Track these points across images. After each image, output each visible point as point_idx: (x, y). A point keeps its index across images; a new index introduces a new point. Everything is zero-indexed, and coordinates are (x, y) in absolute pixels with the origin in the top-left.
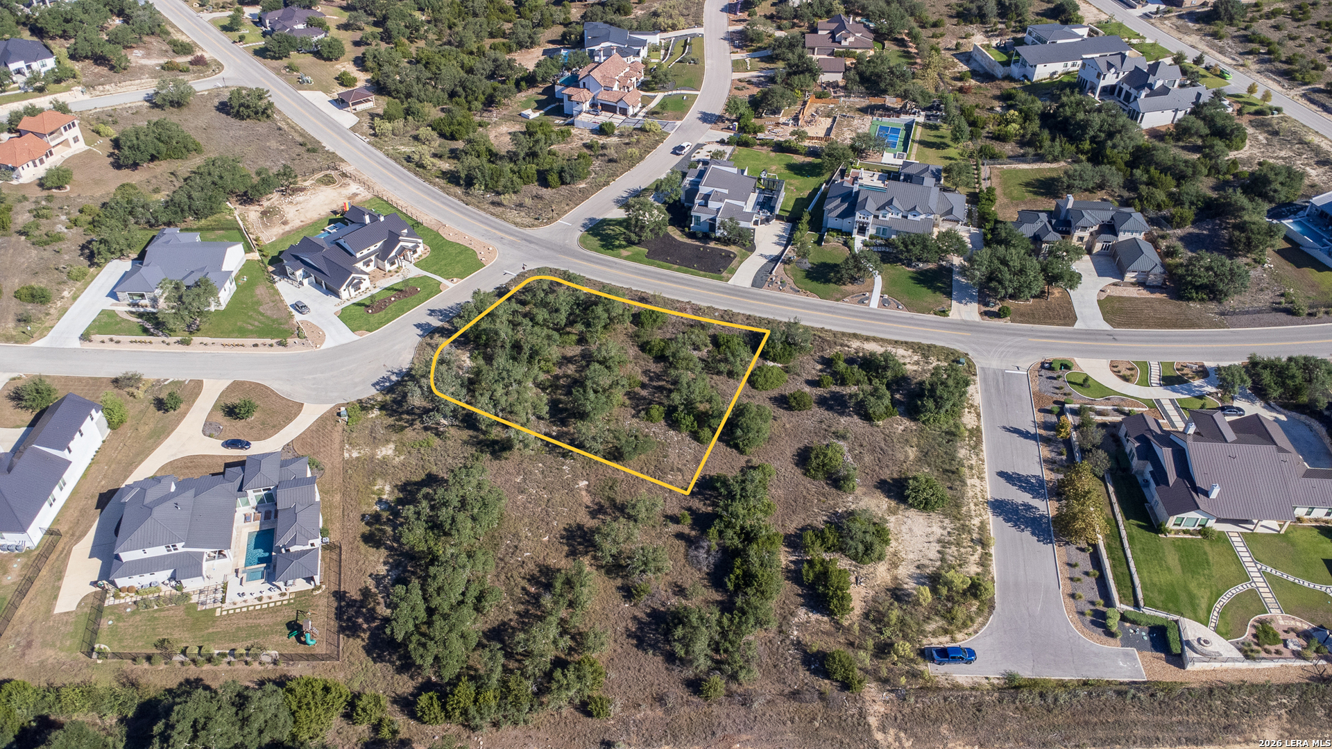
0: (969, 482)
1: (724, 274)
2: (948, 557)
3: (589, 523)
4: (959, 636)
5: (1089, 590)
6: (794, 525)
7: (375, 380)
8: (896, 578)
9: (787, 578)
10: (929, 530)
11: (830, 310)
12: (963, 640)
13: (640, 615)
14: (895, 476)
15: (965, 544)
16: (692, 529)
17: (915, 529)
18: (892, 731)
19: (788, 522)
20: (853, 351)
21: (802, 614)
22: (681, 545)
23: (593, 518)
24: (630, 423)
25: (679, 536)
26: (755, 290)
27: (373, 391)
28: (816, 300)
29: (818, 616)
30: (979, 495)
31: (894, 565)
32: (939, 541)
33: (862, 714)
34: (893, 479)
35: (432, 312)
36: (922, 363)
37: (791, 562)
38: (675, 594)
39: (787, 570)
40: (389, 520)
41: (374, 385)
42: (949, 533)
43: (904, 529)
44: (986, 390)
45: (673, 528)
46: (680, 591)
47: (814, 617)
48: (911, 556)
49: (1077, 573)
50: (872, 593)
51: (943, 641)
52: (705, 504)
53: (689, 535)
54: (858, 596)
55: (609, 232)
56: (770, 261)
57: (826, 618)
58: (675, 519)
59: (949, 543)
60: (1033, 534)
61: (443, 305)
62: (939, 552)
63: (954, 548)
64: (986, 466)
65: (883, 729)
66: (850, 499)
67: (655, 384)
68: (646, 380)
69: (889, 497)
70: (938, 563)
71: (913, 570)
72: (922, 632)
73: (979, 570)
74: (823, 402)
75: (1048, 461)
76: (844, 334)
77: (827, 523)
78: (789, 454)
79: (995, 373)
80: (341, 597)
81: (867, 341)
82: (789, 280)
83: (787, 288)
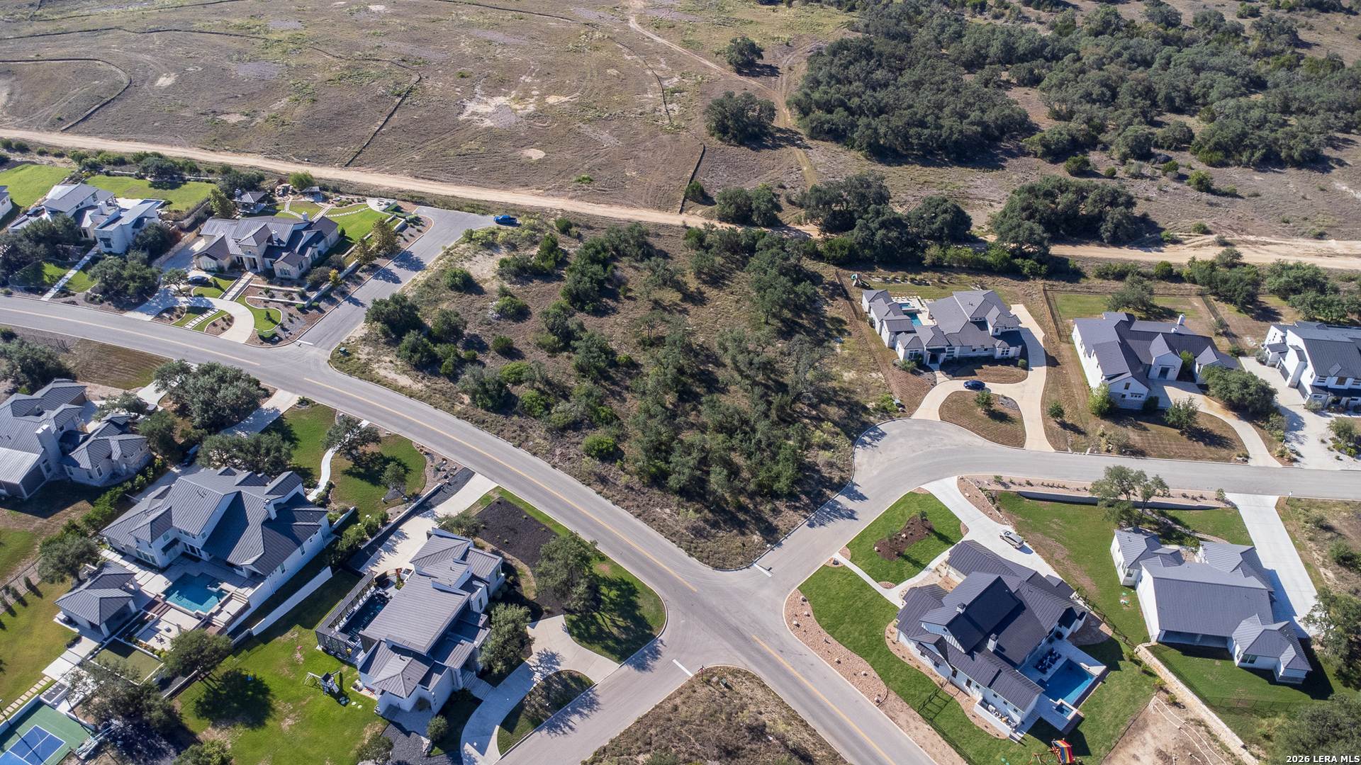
0: (425, 280)
1: (496, 496)
2: (473, 253)
3: (688, 306)
4: (494, 227)
5: (409, 231)
6: (552, 284)
7: (885, 438)
8: (508, 253)
10: (471, 266)
11: (409, 425)
12: (495, 225)
14: (467, 296)
15: (458, 255)
16: (619, 292)
17: (479, 269)
18: (553, 213)
19: (555, 286)
20: (425, 381)
21: (571, 251)
22: (630, 286)
23: (685, 308)
24: (641, 358)
25: (629, 290)
26: (471, 467)
27: (883, 427)
28: (417, 441)
29: (562, 248)
30: (424, 273)
31: (504, 258)
32: (471, 260)
33: (562, 218)
34: (471, 294)
35: (851, 515)
36: (375, 361)
38: (639, 266)
40: (831, 332)
41: (883, 434)
42: (462, 261)
43: (486, 270)
44: (347, 331)
45: (631, 294)
46: (635, 267)
47: (565, 248)
48: (491, 259)
49: (407, 237)
50: (526, 251)
51: (503, 226)
52: (607, 303)
53: (623, 290)
54: (537, 250)
55: (620, 622)
56: (432, 507)
57: (559, 246)
58: (629, 298)
59: (466, 258)
60: (412, 255)
61: (842, 523)
62: (475, 257)
63: (466, 255)
64: (403, 286)
65: (556, 214)
67: (618, 389)
68: (628, 396)
69: (482, 287)
70: (480, 253)
71: (496, 254)
72: (512, 231)
73: (461, 244)
74: (483, 348)
75: (357, 284)
76: (420, 398)
77: (532, 282)
78: (532, 320)
79: (323, 344)
80: (848, 298)
81: (403, 387)
82: (429, 472)
83: (436, 462)
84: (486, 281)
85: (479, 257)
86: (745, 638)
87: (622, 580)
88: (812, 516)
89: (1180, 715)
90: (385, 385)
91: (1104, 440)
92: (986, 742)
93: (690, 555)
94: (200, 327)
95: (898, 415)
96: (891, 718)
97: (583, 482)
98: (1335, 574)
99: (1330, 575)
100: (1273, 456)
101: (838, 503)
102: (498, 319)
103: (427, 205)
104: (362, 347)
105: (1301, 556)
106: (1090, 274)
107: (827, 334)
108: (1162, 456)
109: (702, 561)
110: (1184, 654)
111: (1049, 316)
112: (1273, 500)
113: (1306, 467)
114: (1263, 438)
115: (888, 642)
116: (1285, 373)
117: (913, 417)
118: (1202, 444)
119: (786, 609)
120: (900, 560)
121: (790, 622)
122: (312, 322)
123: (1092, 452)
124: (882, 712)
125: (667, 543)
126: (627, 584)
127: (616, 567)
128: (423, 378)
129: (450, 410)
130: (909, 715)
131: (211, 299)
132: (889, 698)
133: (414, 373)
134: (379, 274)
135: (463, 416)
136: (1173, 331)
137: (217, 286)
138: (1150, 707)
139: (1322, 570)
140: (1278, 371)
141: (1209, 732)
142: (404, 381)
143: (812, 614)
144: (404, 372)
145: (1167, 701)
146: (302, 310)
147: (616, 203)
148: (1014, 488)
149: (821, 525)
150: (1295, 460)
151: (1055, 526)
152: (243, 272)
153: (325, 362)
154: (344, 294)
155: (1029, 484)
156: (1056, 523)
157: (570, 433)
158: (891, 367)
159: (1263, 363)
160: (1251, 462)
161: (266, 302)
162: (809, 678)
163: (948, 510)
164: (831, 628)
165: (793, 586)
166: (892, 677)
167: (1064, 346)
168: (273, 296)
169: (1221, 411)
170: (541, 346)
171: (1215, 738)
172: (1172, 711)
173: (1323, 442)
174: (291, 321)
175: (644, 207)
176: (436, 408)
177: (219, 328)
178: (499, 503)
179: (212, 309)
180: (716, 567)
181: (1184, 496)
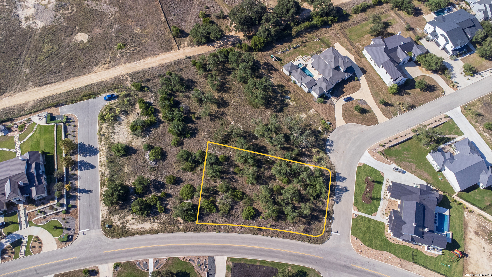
0: (105, 159)
1: (231, 263)
2: (112, 128)
3: (222, 110)
4: (108, 104)
5: (70, 129)
6: (161, 128)
7: (334, 144)
8: (127, 118)
9: (158, 110)
10: (118, 137)
11: (170, 249)
12: (107, 103)
13: (195, 88)
14: (131, 157)
15: (107, 133)
16: (191, 117)
17: (122, 136)
18: (124, 78)
19: (163, 128)
20: (156, 221)
21: (152, 100)
22: (193, 110)
23: (222, 112)
25: (194, 113)
26: (211, 255)
27: (330, 138)
28: (180, 255)
29: (147, 101)
30: (102, 155)
31: (128, 123)
32: (115, 133)
33: (132, 80)
34: (132, 155)
35: (346, 190)
36: (125, 222)
37: (159, 115)
38: (188, 96)
39: (159, 112)
40: (282, 94)
41: (332, 142)
42: (112, 137)
43: (126, 136)
44: (98, 213)
45: (197, 115)
46: (187, 97)
47: (149, 100)
48: (123, 127)
49: (73, 134)
50: (134, 112)
51: (112, 102)
52: (191, 126)
53: (192, 115)
54: (138, 109)
57: (146, 101)
58: (198, 118)
59: (111, 133)
60: (85, 145)
61: (345, 195)
62: (115, 129)
63: (110, 131)
64: (99, 168)
65: (127, 78)
66: (145, 143)
67: (231, 176)
68: (237, 177)
69: (132, 148)
70: (115, 125)
71: (122, 122)
72: (118, 102)
73: (102, 125)
74: (163, 185)
75: (76, 179)
76: (162, 232)
77: (151, 131)
78: (169, 156)
79: (94, 226)
80: (276, 70)
81: (150, 230)
82: (197, 269)
83: (196, 262)
84: (131, 142)
85: (116, 128)
86: (350, 268)
87: (298, 271)
88: (335, 198)
89: (474, 215)
90: (142, 234)
91: (401, 106)
92: (434, 260)
93: (311, 243)
94: (28, 253)
95: (331, 129)
96: (407, 269)
97: (254, 234)
98: (488, 134)
99: (488, 135)
100: (450, 87)
101: (338, 186)
102: (156, 164)
103: (63, 105)
104: (112, 218)
105: (477, 131)
106: (351, 13)
107: (282, 96)
108: (421, 104)
109: (316, 243)
110: (467, 193)
111: (349, 44)
112: (459, 109)
113: (462, 88)
114: (445, 80)
115: (388, 239)
116: (439, 45)
117: (337, 127)
118: (428, 92)
119: (354, 246)
120: (372, 201)
121: (358, 252)
122: (76, 216)
123: (400, 114)
124: (403, 269)
125: (300, 243)
126: (301, 271)
127: (293, 266)
128: (154, 219)
129: (179, 230)
130: (411, 265)
131: (17, 232)
132: (402, 262)
133: (147, 219)
134: (80, 167)
135: (186, 230)
136: (402, 43)
137: (13, 223)
138: (465, 216)
139: (484, 134)
140: (434, 42)
141: (484, 217)
142: (147, 226)
143: (362, 244)
144: (143, 221)
145: (468, 211)
146: (67, 212)
147: (147, 56)
148: (387, 146)
149: (340, 200)
150: (458, 87)
151: (405, 155)
152: (17, 206)
153: (104, 236)
154: (76, 190)
155: (390, 141)
156: (406, 154)
157: (232, 212)
158: (315, 103)
159: (428, 41)
160: (446, 94)
161: (45, 218)
162: (376, 270)
163: (373, 168)
164: (370, 246)
165: (349, 235)
166: (398, 253)
167: (363, 60)
168: (45, 213)
169: (426, 72)
170: (185, 169)
171: (485, 218)
172: (471, 215)
173: (462, 73)
174: (67, 222)
175: (161, 52)
176: (172, 233)
177: (37, 247)
178: (234, 266)
179: (23, 238)
180: (322, 243)
181: (436, 121)
